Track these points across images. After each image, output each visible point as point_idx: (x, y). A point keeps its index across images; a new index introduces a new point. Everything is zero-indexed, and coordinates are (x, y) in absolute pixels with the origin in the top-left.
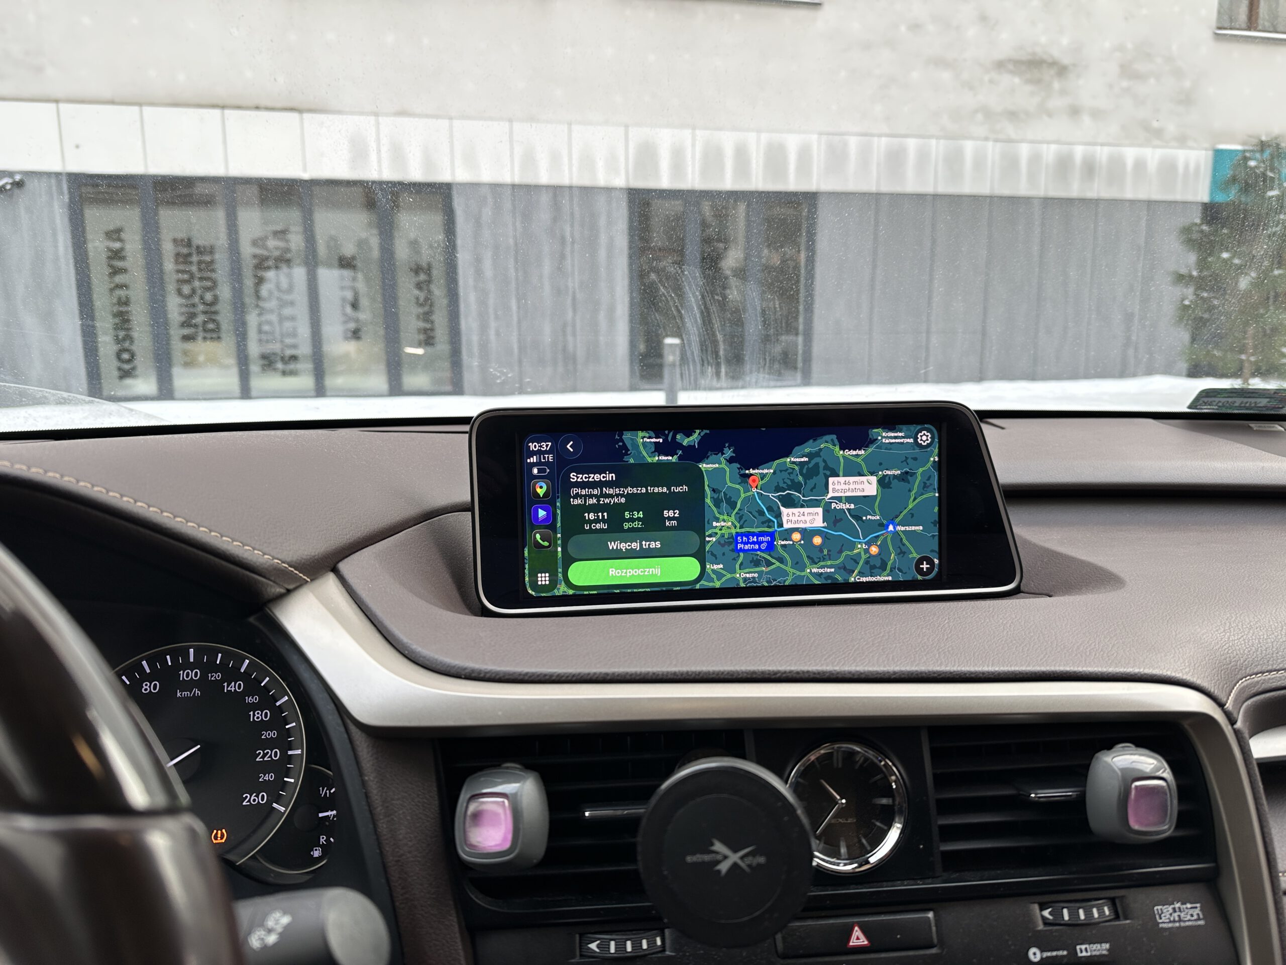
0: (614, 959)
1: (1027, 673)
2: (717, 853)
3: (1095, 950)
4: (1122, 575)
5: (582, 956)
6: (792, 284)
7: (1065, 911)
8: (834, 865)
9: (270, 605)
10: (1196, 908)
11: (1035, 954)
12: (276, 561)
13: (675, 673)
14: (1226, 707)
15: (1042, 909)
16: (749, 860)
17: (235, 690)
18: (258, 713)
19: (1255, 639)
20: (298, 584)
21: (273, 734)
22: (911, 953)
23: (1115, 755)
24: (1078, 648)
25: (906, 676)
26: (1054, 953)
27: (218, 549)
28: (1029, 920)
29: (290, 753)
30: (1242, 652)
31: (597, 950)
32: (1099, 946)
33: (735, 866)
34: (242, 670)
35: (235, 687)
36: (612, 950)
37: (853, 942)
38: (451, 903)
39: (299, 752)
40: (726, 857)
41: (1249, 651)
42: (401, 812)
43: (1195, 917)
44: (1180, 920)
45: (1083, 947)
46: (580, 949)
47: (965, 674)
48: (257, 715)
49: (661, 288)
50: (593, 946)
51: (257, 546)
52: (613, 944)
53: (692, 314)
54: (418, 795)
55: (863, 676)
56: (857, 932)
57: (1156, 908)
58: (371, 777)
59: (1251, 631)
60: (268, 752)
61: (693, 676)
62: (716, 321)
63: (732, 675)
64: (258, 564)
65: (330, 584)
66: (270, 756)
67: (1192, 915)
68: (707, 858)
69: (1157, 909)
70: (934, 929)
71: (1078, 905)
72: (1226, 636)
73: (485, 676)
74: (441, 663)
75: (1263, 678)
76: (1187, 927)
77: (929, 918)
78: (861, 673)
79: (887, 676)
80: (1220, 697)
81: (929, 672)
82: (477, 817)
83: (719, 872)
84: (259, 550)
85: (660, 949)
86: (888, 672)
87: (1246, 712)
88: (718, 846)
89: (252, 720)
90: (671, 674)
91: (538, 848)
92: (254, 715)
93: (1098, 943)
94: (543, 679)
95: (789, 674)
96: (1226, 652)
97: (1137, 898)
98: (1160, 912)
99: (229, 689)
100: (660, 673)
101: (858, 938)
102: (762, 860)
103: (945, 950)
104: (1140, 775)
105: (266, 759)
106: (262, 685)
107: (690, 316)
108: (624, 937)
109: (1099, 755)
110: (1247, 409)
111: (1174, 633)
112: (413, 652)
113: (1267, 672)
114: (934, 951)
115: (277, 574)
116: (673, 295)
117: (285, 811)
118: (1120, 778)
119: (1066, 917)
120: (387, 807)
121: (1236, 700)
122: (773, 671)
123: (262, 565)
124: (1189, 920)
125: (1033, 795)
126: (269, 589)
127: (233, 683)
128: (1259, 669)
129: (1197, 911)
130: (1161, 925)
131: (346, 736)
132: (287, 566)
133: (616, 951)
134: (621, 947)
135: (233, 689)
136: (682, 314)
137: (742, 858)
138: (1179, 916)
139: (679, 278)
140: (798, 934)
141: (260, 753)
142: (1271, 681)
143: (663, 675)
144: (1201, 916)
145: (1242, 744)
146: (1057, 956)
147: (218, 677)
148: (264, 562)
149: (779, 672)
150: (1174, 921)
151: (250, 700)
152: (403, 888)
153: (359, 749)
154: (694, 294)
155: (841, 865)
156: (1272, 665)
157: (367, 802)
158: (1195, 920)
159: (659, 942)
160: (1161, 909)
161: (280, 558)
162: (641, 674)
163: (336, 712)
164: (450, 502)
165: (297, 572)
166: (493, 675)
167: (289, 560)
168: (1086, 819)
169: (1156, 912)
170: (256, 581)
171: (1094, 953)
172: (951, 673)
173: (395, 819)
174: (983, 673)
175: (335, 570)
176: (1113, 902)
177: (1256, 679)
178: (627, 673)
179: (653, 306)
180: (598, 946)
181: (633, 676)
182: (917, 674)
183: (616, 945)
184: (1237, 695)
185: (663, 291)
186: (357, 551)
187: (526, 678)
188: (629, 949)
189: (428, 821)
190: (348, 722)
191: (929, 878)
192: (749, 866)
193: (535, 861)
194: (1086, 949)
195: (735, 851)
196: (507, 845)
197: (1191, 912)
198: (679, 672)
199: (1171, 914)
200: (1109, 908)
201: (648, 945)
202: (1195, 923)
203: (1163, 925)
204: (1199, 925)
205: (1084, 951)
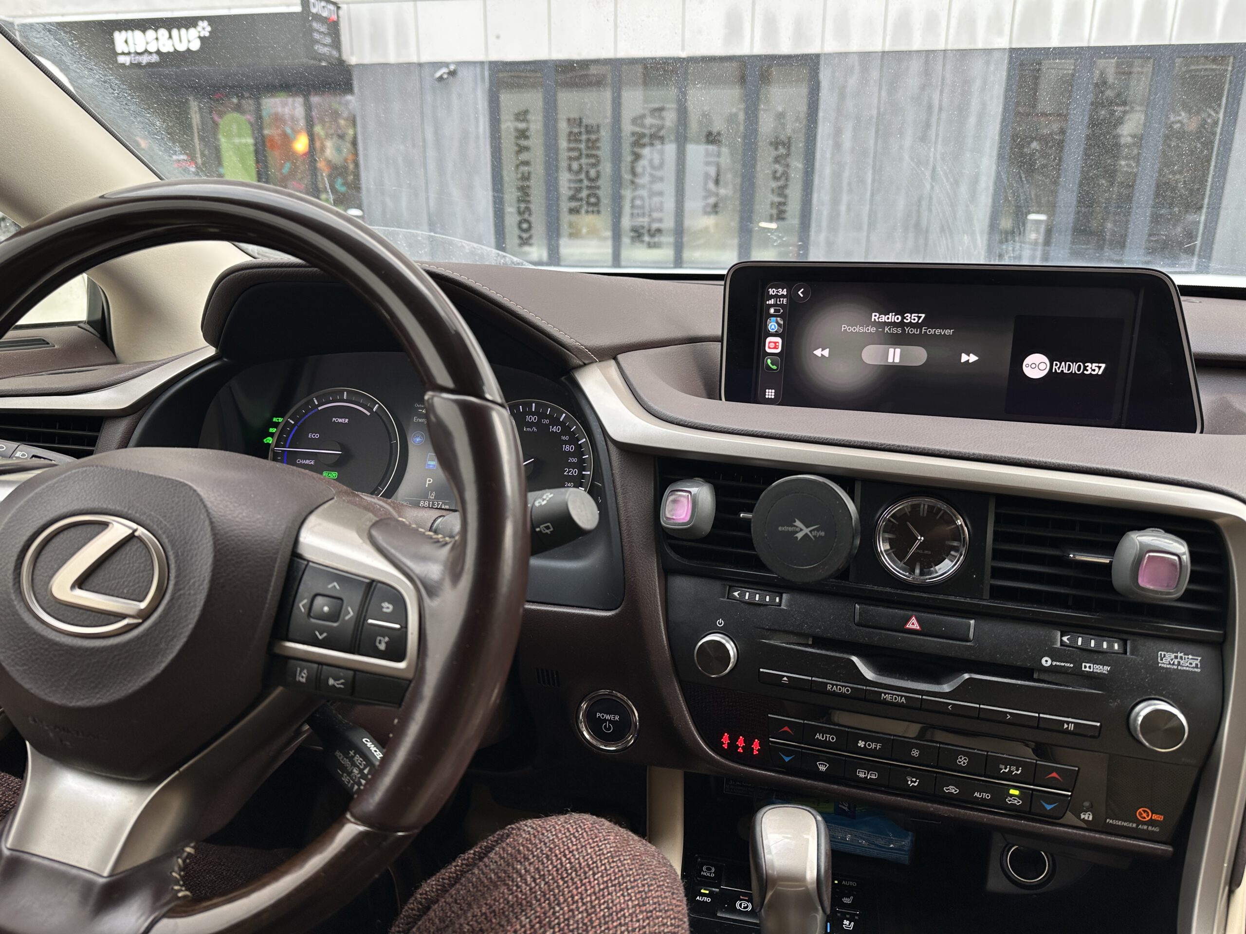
0: (747, 603)
2: (797, 527)
3: (1097, 669)
5: (728, 598)
7: (1080, 640)
9: (573, 370)
10: (1197, 659)
11: (1046, 661)
12: (578, 344)
15: (1062, 636)
16: (814, 533)
17: (556, 431)
20: (590, 361)
21: (575, 460)
22: (951, 642)
23: (1141, 535)
26: (1063, 664)
27: (546, 330)
28: (1051, 639)
29: (584, 473)
31: (738, 597)
32: (1101, 667)
33: (806, 535)
34: (561, 420)
37: (909, 626)
38: (654, 550)
39: (589, 473)
40: (801, 530)
42: (631, 494)
43: (1194, 665)
44: (1179, 665)
45: (1088, 665)
46: (728, 594)
48: (567, 448)
51: (566, 332)
52: (748, 594)
54: (643, 488)
56: (913, 620)
57: (1160, 653)
58: (616, 471)
60: (571, 471)
64: (567, 343)
65: (611, 367)
66: (573, 473)
67: (1191, 664)
68: (790, 529)
70: (972, 630)
71: (1091, 637)
73: (688, 424)
76: (1184, 670)
77: (970, 623)
83: (797, 537)
84: (568, 335)
85: (778, 604)
88: (798, 523)
89: (564, 450)
91: (707, 527)
93: (1101, 665)
98: (1163, 656)
99: (553, 430)
101: (913, 624)
102: (823, 534)
103: (977, 645)
104: (1157, 549)
105: (570, 474)
106: (572, 430)
108: (756, 592)
109: (1128, 533)
114: (968, 644)
115: (578, 352)
118: (1139, 550)
119: (1080, 643)
124: (1187, 666)
125: (1071, 556)
126: (572, 360)
127: (555, 427)
129: (1198, 662)
130: (1160, 665)
131: (605, 446)
132: (584, 348)
133: (749, 598)
134: (752, 596)
137: (811, 532)
138: (1179, 662)
140: (871, 614)
141: (567, 470)
144: (1199, 666)
146: (1064, 666)
147: (547, 422)
148: (571, 343)
150: (1173, 664)
151: (563, 438)
153: (612, 455)
158: (1193, 667)
159: (777, 600)
160: (1165, 655)
161: (581, 342)
163: (602, 433)
165: (590, 353)
166: (693, 424)
167: (586, 345)
169: (1159, 655)
170: (566, 354)
171: (1095, 671)
173: (628, 497)
174: (1046, 463)
175: (615, 359)
176: (1123, 642)
180: (738, 594)
186: (632, 351)
187: (713, 428)
188: (757, 599)
189: (645, 502)
190: (608, 439)
191: (976, 598)
192: (814, 536)
193: (704, 533)
194: (1090, 667)
195: (807, 527)
196: (687, 520)
197: (1191, 661)
199: (1172, 660)
200: (1118, 645)
201: (770, 599)
202: (1191, 669)
203: (1163, 665)
204: (1195, 672)
205: (1087, 667)
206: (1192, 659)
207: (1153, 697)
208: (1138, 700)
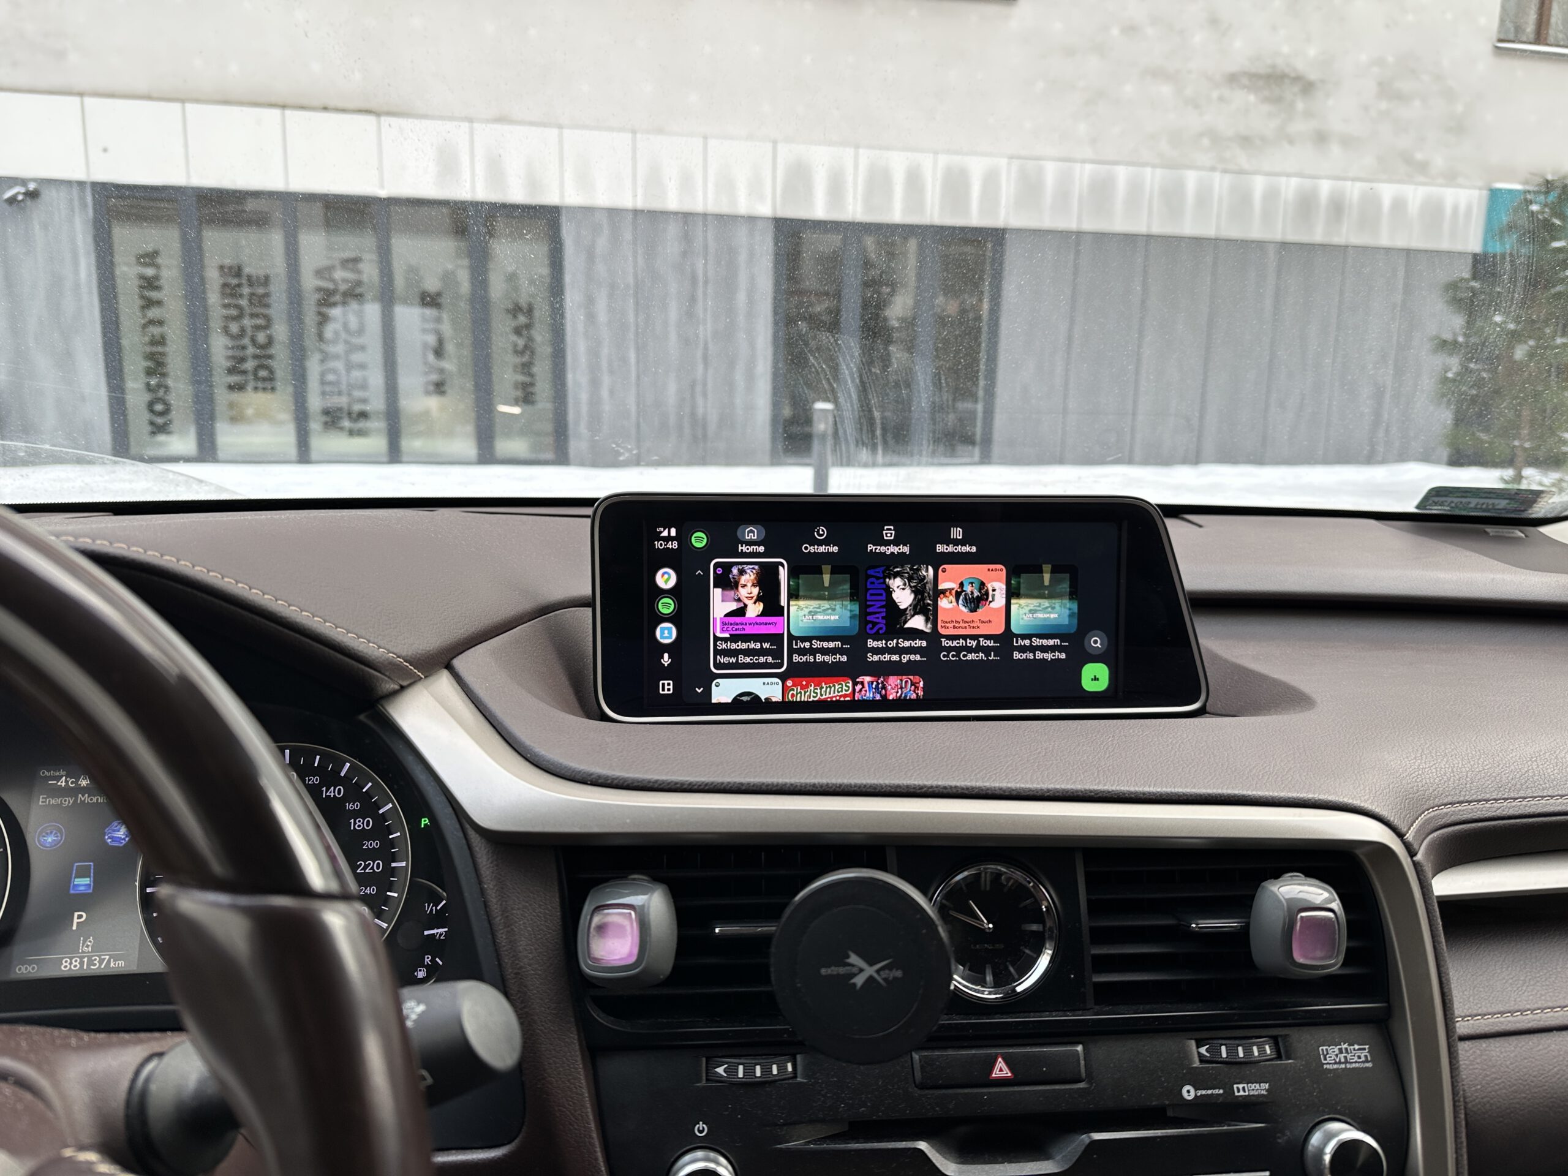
0: (742, 1084)
1: (1191, 795)
2: (853, 965)
3: (1253, 1090)
4: (1314, 696)
5: (707, 1080)
6: (961, 358)
7: (1223, 1048)
8: (978, 993)
9: (383, 702)
10: (1365, 1049)
11: (1188, 1092)
12: (391, 655)
13: (814, 785)
14: (1405, 837)
15: (1198, 1047)
16: (885, 974)
17: (334, 796)
18: (359, 821)
19: (1448, 768)
20: (412, 681)
21: (375, 844)
22: (1057, 1087)
23: (1282, 884)
24: (1251, 771)
25: (1061, 794)
26: (1210, 1092)
27: (334, 640)
28: (1187, 1056)
29: (394, 865)
30: (1432, 781)
31: (725, 1075)
32: (1257, 1085)
33: (871, 979)
34: (342, 774)
35: (334, 792)
36: (741, 1075)
37: (996, 1074)
38: (572, 1019)
39: (403, 864)
40: (861, 970)
41: (1440, 780)
42: (521, 922)
43: (1363, 1059)
44: (1346, 1062)
45: (1241, 1086)
46: (707, 1073)
47: (1124, 794)
48: (358, 824)
49: (811, 358)
50: (720, 1070)
51: (372, 639)
52: (741, 1068)
53: (845, 388)
54: (540, 906)
55: (1014, 793)
56: (1000, 1063)
57: (1321, 1048)
58: (490, 885)
59: (1445, 759)
60: (370, 864)
61: (834, 787)
62: (873, 396)
63: (875, 788)
64: (373, 657)
65: (443, 682)
66: (372, 868)
67: (1359, 1057)
68: (842, 970)
69: (1322, 1050)
70: (1082, 1063)
71: (1237, 1042)
72: (1417, 764)
73: (612, 782)
74: (566, 767)
75: (1453, 809)
76: (1353, 1068)
77: (1077, 1051)
78: (1013, 790)
79: (1040, 793)
80: (1400, 827)
81: (1086, 790)
82: (602, 929)
83: (854, 985)
84: (374, 643)
85: (791, 1075)
86: (1041, 790)
87: (1430, 845)
88: (854, 959)
89: (352, 828)
90: (810, 786)
91: (666, 962)
92: (355, 823)
93: (1257, 1083)
94: (673, 787)
95: (935, 789)
96: (1414, 780)
97: (1301, 1038)
98: (1325, 1053)
99: (328, 794)
100: (799, 784)
101: (1001, 1070)
102: (898, 974)
103: (1094, 1084)
104: (1306, 905)
105: (367, 871)
106: (364, 790)
107: (843, 391)
108: (753, 1062)
109: (1263, 884)
110: (1484, 511)
111: (1358, 759)
112: (536, 755)
113: (1458, 803)
114: (1082, 1085)
115: (392, 669)
116: (824, 366)
117: (388, 927)
118: (1286, 909)
119: (1224, 1055)
120: (507, 917)
121: (1418, 831)
122: (919, 785)
123: (377, 658)
124: (1356, 1062)
125: (1194, 926)
126: (383, 685)
127: (332, 788)
128: (1449, 799)
129: (1366, 1053)
130: (1325, 1066)
131: (464, 841)
132: (402, 661)
133: (744, 1075)
134: (750, 1071)
135: (332, 795)
136: (834, 388)
137: (878, 972)
138: (1345, 1057)
139: (831, 347)
140: (937, 1063)
141: (361, 864)
142: (1462, 813)
143: (801, 786)
144: (1369, 1059)
145: (1422, 877)
146: (1212, 1094)
147: (317, 781)
148: (380, 655)
149: (925, 786)
150: (1340, 1063)
151: (350, 806)
152: (522, 1002)
153: (479, 856)
154: (848, 365)
155: (986, 993)
156: (1465, 796)
157: (487, 912)
158: (1363, 1062)
159: (790, 1068)
160: (1327, 1050)
161: (395, 651)
162: (777, 785)
163: (454, 816)
164: (567, 595)
165: (412, 668)
166: (621, 782)
167: (404, 654)
168: (1250, 953)
169: (1321, 1053)
170: (371, 676)
171: (1252, 1093)
172: (1109, 792)
173: (516, 929)
174: (1144, 794)
175: (449, 667)
176: (1275, 1041)
177: (1445, 810)
178: (763, 784)
179: (800, 378)
180: (725, 1071)
181: (769, 787)
182: (1072, 793)
183: (744, 1069)
184: (1420, 826)
185: (813, 361)
186: (472, 647)
187: (656, 786)
188: (758, 1074)
189: (550, 933)
190: (468, 826)
191: (1079, 1010)
192: (885, 980)
193: (662, 977)
194: (1244, 1088)
195: (871, 964)
196: (633, 960)
197: (1359, 1053)
198: (819, 783)
200: (1270, 1047)
201: (778, 1070)
202: (1362, 1065)
203: (1328, 1066)
204: (1366, 1068)
205: (1241, 1090)
206: (1359, 1049)
207: (1327, 1117)
208: (1311, 1125)
